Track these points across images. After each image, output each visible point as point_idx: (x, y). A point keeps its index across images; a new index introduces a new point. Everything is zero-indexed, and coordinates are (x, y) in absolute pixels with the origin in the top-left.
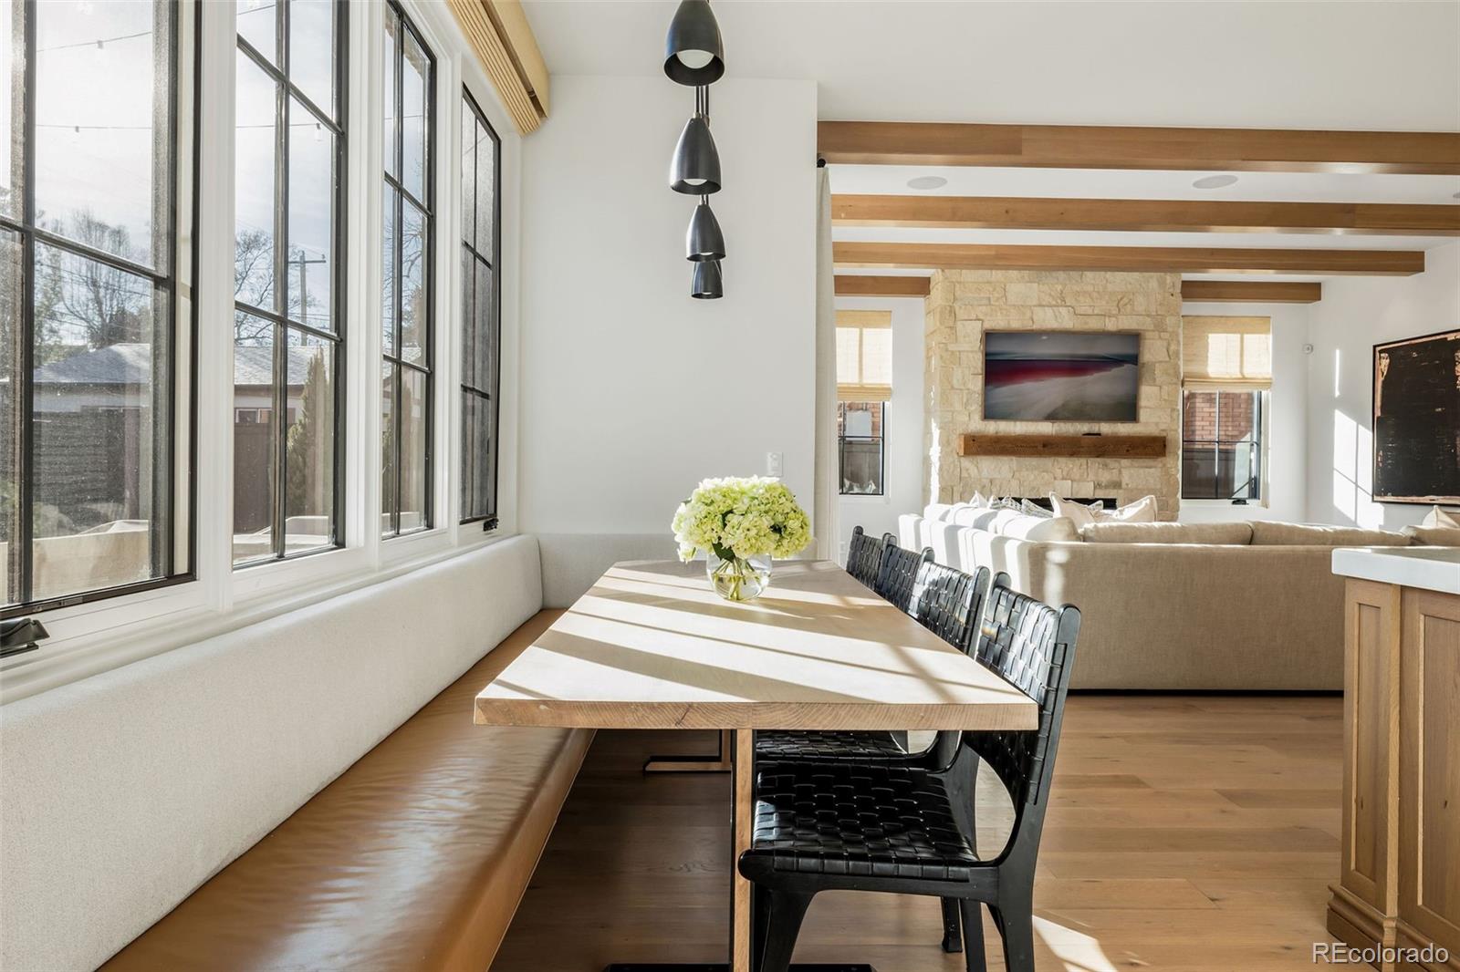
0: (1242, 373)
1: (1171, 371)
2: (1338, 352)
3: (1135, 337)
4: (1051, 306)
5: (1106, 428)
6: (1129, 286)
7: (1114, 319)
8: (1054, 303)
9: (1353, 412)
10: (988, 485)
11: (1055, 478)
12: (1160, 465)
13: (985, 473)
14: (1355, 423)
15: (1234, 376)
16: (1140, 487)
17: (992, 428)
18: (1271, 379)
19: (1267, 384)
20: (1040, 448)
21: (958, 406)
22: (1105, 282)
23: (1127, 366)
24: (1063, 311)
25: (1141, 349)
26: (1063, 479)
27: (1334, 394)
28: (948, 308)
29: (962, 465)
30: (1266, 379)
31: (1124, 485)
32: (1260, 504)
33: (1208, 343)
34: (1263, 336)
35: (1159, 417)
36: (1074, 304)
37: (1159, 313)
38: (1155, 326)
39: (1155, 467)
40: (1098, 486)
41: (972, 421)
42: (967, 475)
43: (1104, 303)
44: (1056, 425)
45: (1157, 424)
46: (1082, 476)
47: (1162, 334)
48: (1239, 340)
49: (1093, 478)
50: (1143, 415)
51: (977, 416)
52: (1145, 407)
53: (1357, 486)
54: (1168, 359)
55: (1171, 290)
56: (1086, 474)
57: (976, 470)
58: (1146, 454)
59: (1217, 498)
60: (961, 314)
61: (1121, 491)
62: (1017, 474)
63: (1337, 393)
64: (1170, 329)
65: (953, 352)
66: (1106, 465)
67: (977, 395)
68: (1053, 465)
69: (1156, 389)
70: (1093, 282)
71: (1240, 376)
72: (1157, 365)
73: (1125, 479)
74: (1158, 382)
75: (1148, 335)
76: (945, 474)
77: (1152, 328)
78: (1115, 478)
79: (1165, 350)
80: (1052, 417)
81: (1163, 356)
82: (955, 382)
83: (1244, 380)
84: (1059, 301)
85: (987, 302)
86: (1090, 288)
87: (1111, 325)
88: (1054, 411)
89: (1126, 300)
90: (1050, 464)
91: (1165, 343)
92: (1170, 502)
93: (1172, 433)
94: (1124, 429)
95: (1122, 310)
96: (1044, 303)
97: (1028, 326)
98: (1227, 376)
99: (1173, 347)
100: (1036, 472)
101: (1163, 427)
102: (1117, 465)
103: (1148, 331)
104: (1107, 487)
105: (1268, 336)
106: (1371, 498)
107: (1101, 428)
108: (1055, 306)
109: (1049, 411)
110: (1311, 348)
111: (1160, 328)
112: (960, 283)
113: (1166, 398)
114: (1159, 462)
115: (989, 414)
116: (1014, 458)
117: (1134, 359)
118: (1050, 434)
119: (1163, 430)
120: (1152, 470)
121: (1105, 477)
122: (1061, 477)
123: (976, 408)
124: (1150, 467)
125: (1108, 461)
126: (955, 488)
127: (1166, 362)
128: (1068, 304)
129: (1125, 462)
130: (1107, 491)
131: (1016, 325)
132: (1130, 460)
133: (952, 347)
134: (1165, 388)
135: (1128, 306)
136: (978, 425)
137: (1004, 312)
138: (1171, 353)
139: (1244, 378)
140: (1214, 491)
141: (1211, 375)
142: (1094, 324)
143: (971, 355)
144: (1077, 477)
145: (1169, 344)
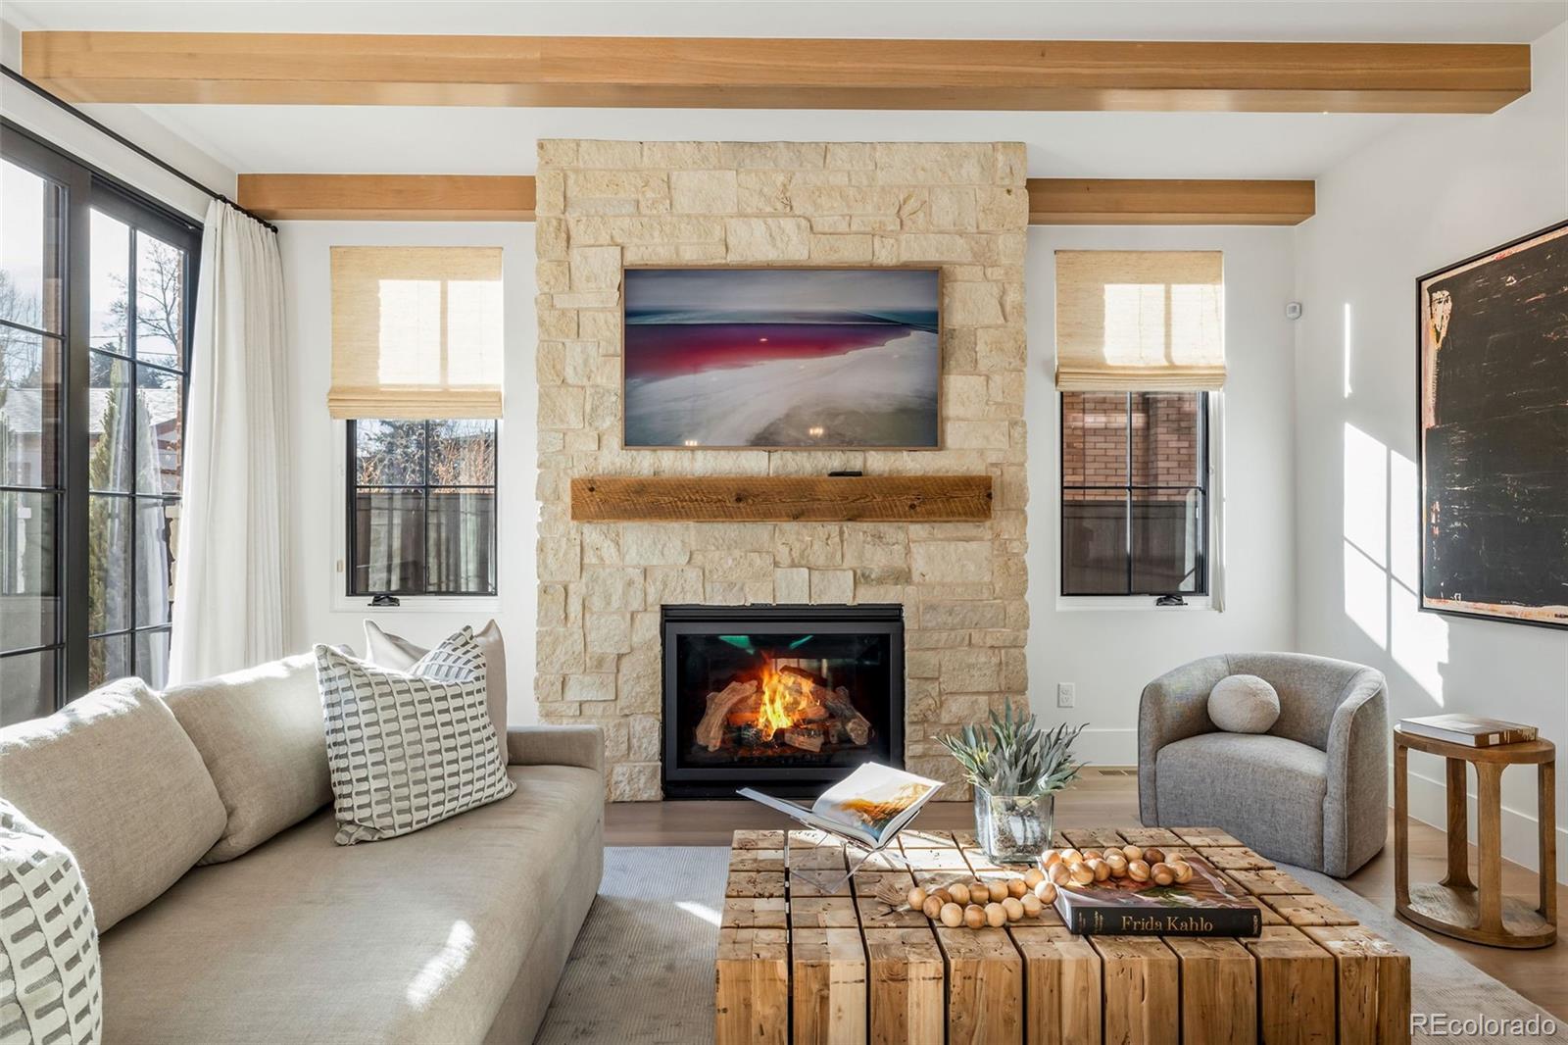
0: (1168, 356)
1: (1010, 345)
2: (1347, 307)
3: (933, 276)
4: (760, 215)
5: (878, 462)
6: (921, 175)
7: (892, 241)
8: (768, 209)
9: (1377, 425)
10: (639, 579)
11: (776, 564)
12: (988, 535)
13: (632, 556)
14: (1383, 448)
15: (1153, 364)
16: (948, 580)
17: (646, 463)
18: (1224, 368)
19: (1218, 378)
20: (731, 504)
21: (574, 421)
22: (871, 167)
23: (915, 336)
24: (788, 224)
25: (947, 300)
26: (793, 565)
27: (1343, 393)
28: (555, 223)
29: (587, 540)
30: (1216, 368)
31: (916, 577)
32: (1210, 603)
33: (1103, 302)
34: (1208, 288)
35: (987, 438)
36: (810, 210)
37: (983, 227)
38: (975, 255)
39: (981, 539)
40: (861, 578)
41: (605, 451)
42: (594, 561)
43: (870, 208)
44: (776, 456)
45: (981, 452)
46: (831, 557)
47: (989, 271)
48: (1163, 294)
49: (855, 564)
50: (953, 433)
51: (615, 440)
52: (959, 419)
53: (1390, 576)
54: (1001, 321)
55: (1007, 182)
56: (839, 554)
57: (613, 550)
58: (952, 513)
59: (1129, 594)
60: (579, 235)
61: (910, 589)
62: (698, 558)
63: (1348, 390)
64: (1005, 261)
65: (563, 312)
66: (879, 537)
67: (614, 399)
68: (772, 537)
69: (977, 381)
70: (848, 167)
71: (1165, 363)
72: (980, 332)
73: (919, 565)
74: (983, 366)
75: (961, 273)
76: (550, 560)
77: (968, 257)
78: (899, 563)
79: (995, 302)
80: (765, 440)
81: (992, 315)
82: (569, 373)
83: (1172, 370)
84: (779, 206)
85: (632, 209)
86: (841, 179)
87: (886, 255)
88: (768, 427)
89: (912, 204)
90: (766, 536)
91: (996, 291)
92: (1011, 609)
93: (1013, 469)
94: (914, 463)
95: (908, 223)
96: (749, 210)
97: (716, 257)
98: (1142, 365)
99: (1012, 297)
100: (737, 553)
101: (993, 458)
102: (901, 536)
103: (961, 265)
104: (880, 581)
105: (1217, 287)
106: (1416, 601)
107: (869, 463)
108: (772, 215)
109: (758, 426)
110: (1298, 309)
111: (984, 258)
112: (576, 171)
113: (1000, 399)
114: (985, 530)
115: (636, 435)
116: (691, 524)
117: (930, 321)
118: (764, 474)
119: (992, 465)
120: (973, 546)
121: (878, 559)
122: (788, 561)
123: (612, 424)
124: (967, 540)
125: (885, 528)
126: (572, 588)
127: (997, 327)
128: (797, 213)
129: (917, 530)
130: (882, 590)
131: (691, 255)
132: (927, 526)
133: (562, 301)
134: (997, 379)
135: (921, 214)
136: (616, 460)
137: (667, 229)
138: (1008, 308)
139: (1173, 366)
140: (1124, 579)
141: (1109, 362)
142: (851, 252)
143: (601, 316)
144: (821, 561)
145: (1004, 292)
